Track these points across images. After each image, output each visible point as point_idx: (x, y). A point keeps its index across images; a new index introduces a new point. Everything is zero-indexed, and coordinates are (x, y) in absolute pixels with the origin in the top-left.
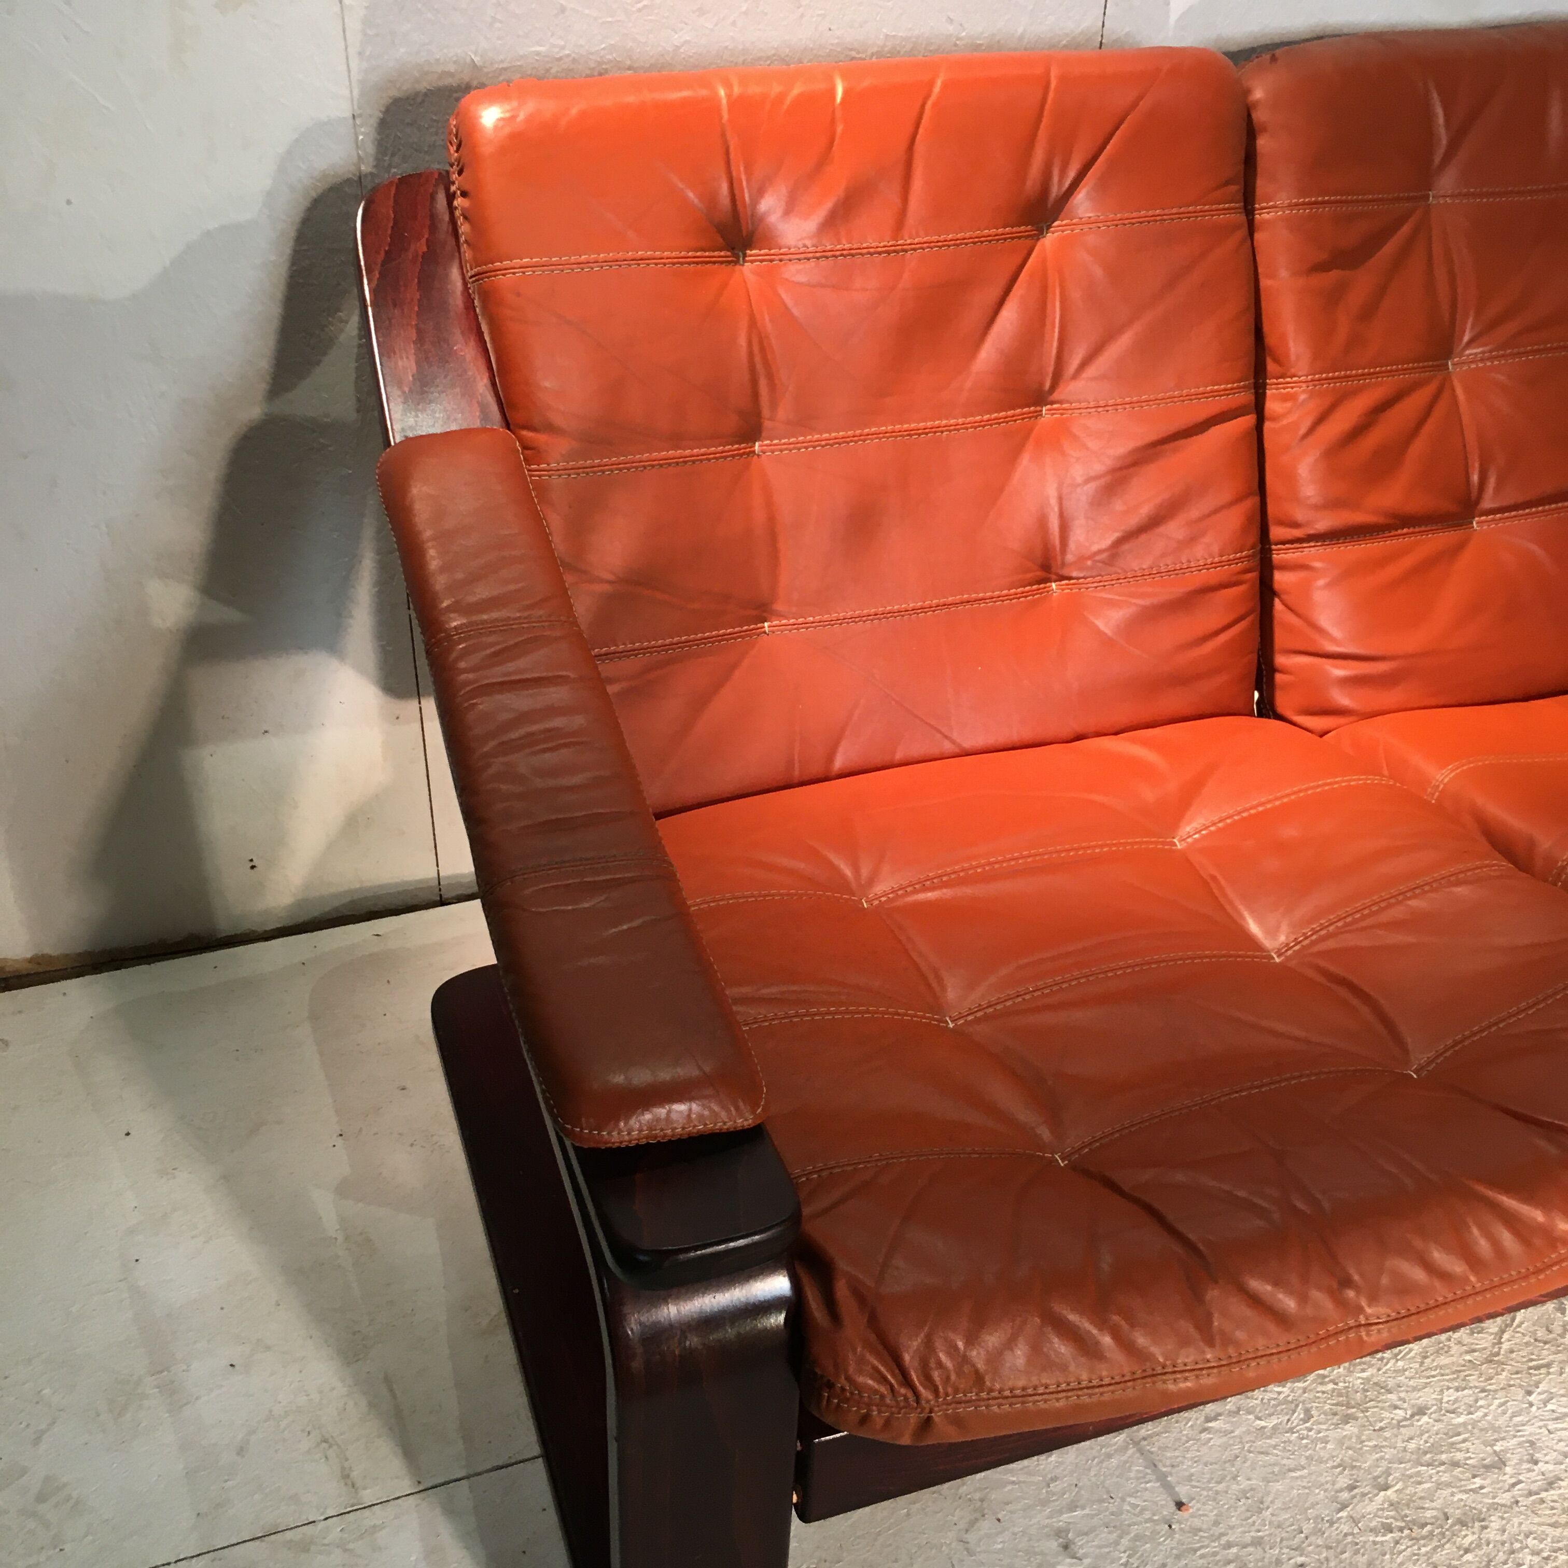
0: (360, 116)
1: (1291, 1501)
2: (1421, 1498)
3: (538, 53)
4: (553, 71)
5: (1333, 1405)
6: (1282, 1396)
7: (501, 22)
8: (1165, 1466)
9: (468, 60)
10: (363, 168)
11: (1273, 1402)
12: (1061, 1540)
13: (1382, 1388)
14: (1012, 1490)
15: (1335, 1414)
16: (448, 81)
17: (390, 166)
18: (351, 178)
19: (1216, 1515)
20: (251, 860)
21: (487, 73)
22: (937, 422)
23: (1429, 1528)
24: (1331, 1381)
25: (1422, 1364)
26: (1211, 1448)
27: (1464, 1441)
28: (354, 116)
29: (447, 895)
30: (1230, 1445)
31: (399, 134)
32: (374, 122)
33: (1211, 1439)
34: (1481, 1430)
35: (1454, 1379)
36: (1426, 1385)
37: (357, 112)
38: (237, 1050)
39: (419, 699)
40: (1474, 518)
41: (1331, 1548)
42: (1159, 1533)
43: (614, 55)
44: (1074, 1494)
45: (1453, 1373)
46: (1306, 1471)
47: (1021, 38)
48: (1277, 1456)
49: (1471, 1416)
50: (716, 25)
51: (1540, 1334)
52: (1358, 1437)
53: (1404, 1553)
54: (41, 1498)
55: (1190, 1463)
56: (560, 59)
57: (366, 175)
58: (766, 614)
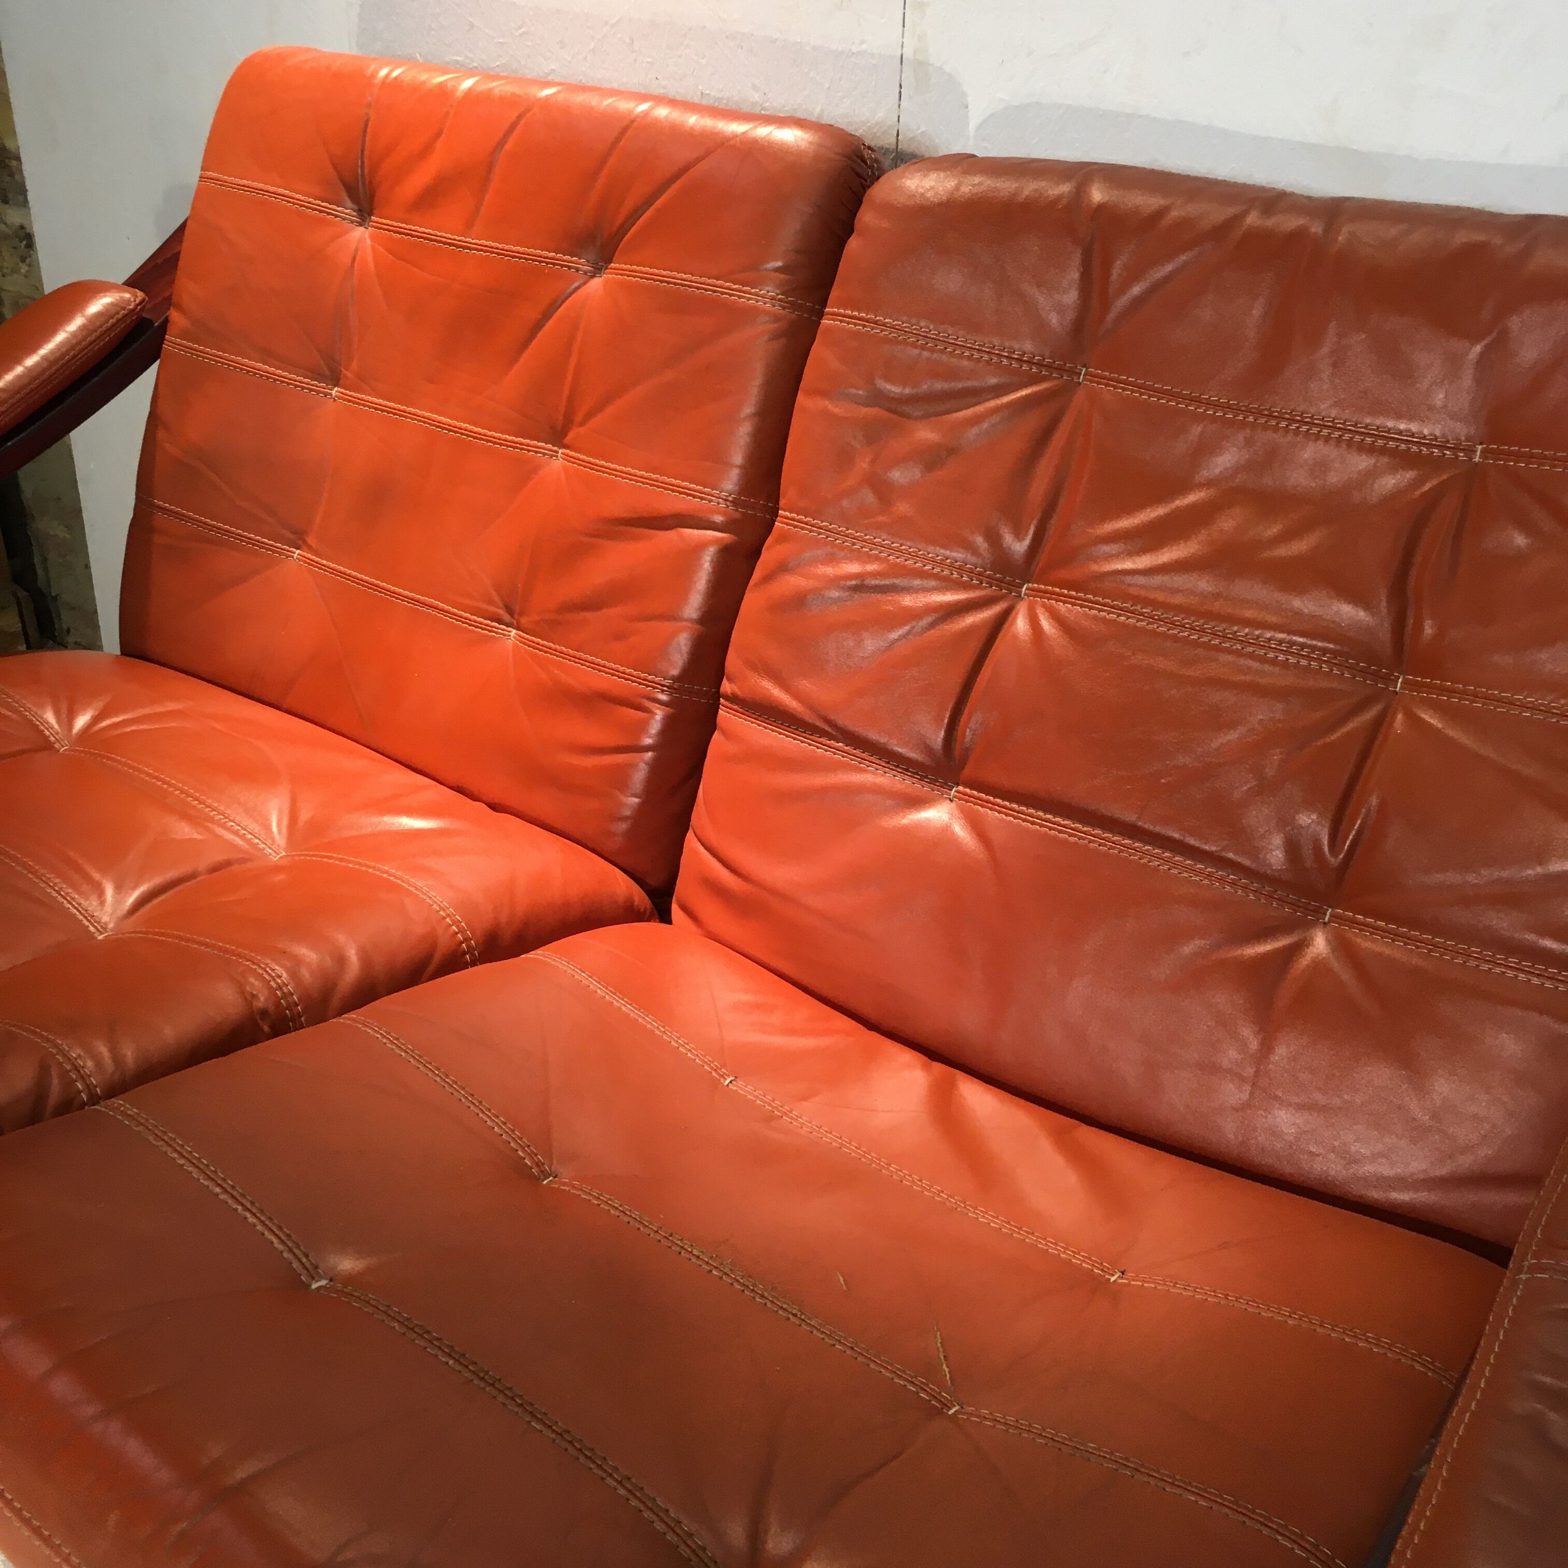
3: (457, 62)
58: (300, 542)
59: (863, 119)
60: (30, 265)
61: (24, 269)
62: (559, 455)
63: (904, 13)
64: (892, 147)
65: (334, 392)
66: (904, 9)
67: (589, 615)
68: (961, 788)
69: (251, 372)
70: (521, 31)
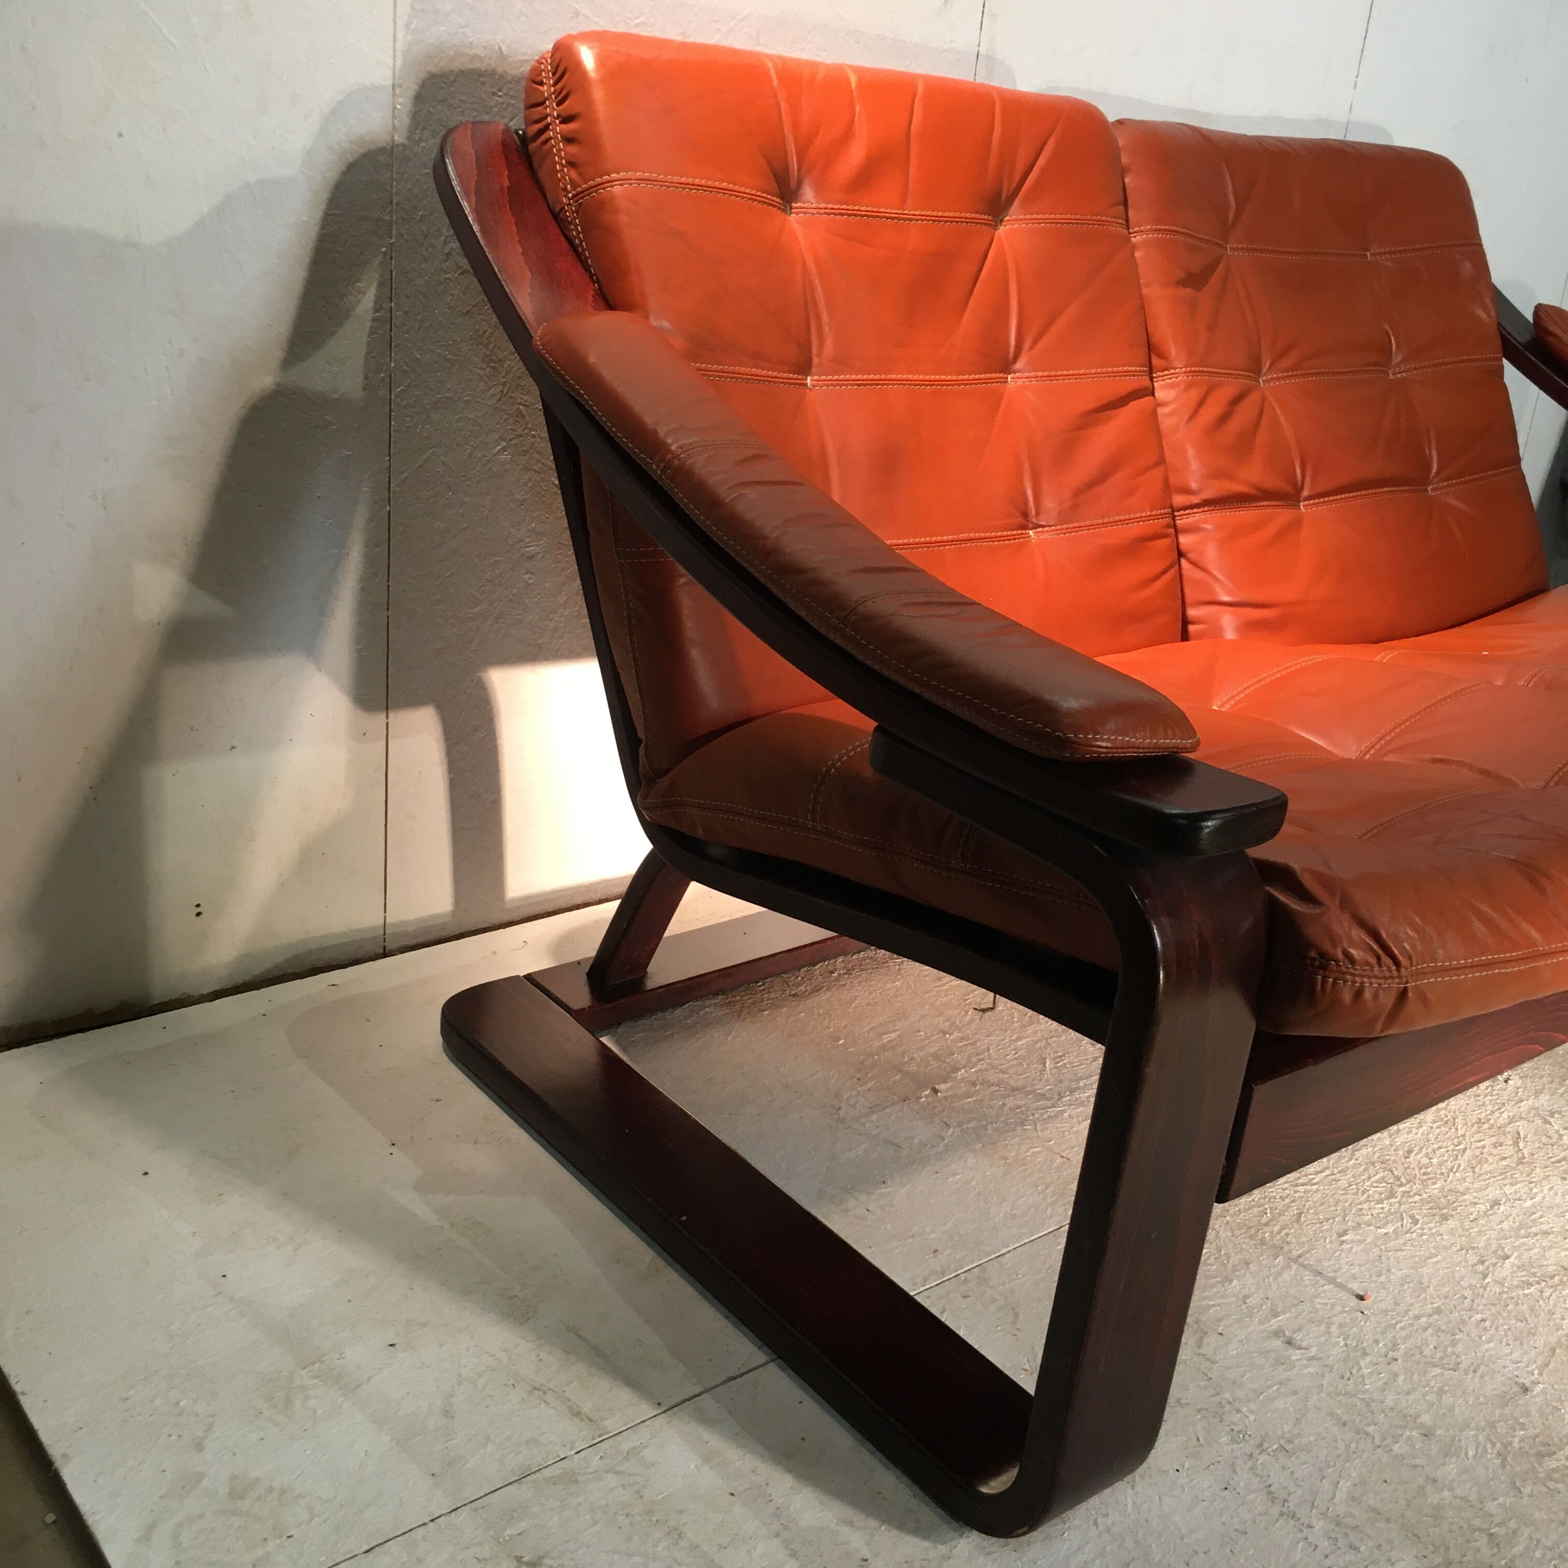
0: (400, 86)
1: (1443, 1278)
2: (1537, 1259)
5: (1428, 1209)
6: (1385, 1210)
7: (526, 16)
8: (1329, 1273)
9: (496, 47)
10: (396, 138)
11: (1381, 1216)
12: (1282, 1339)
13: (1457, 1192)
14: (1216, 1311)
15: (1434, 1215)
16: (477, 65)
17: (420, 140)
18: (384, 147)
19: (1392, 1299)
20: (198, 906)
21: (511, 63)
22: (938, 377)
23: (1557, 1278)
24: (1415, 1194)
25: (1474, 1172)
26: (1355, 1254)
27: (1541, 1217)
28: (394, 86)
29: (391, 946)
30: (1370, 1249)
31: (431, 110)
32: (411, 94)
33: (1352, 1248)
34: (1548, 1208)
35: (1504, 1179)
36: (1487, 1186)
37: (397, 82)
38: (232, 1091)
39: (387, 713)
40: (1300, 502)
41: (1496, 1304)
42: (1356, 1320)
44: (1269, 1305)
45: (1501, 1174)
46: (1439, 1257)
48: (1411, 1250)
49: (1533, 1200)
51: (1544, 1139)
52: (1463, 1228)
53: (1551, 1298)
54: (236, 1494)
55: (1347, 1267)
57: (398, 146)
65: (808, 381)
67: (1099, 489)
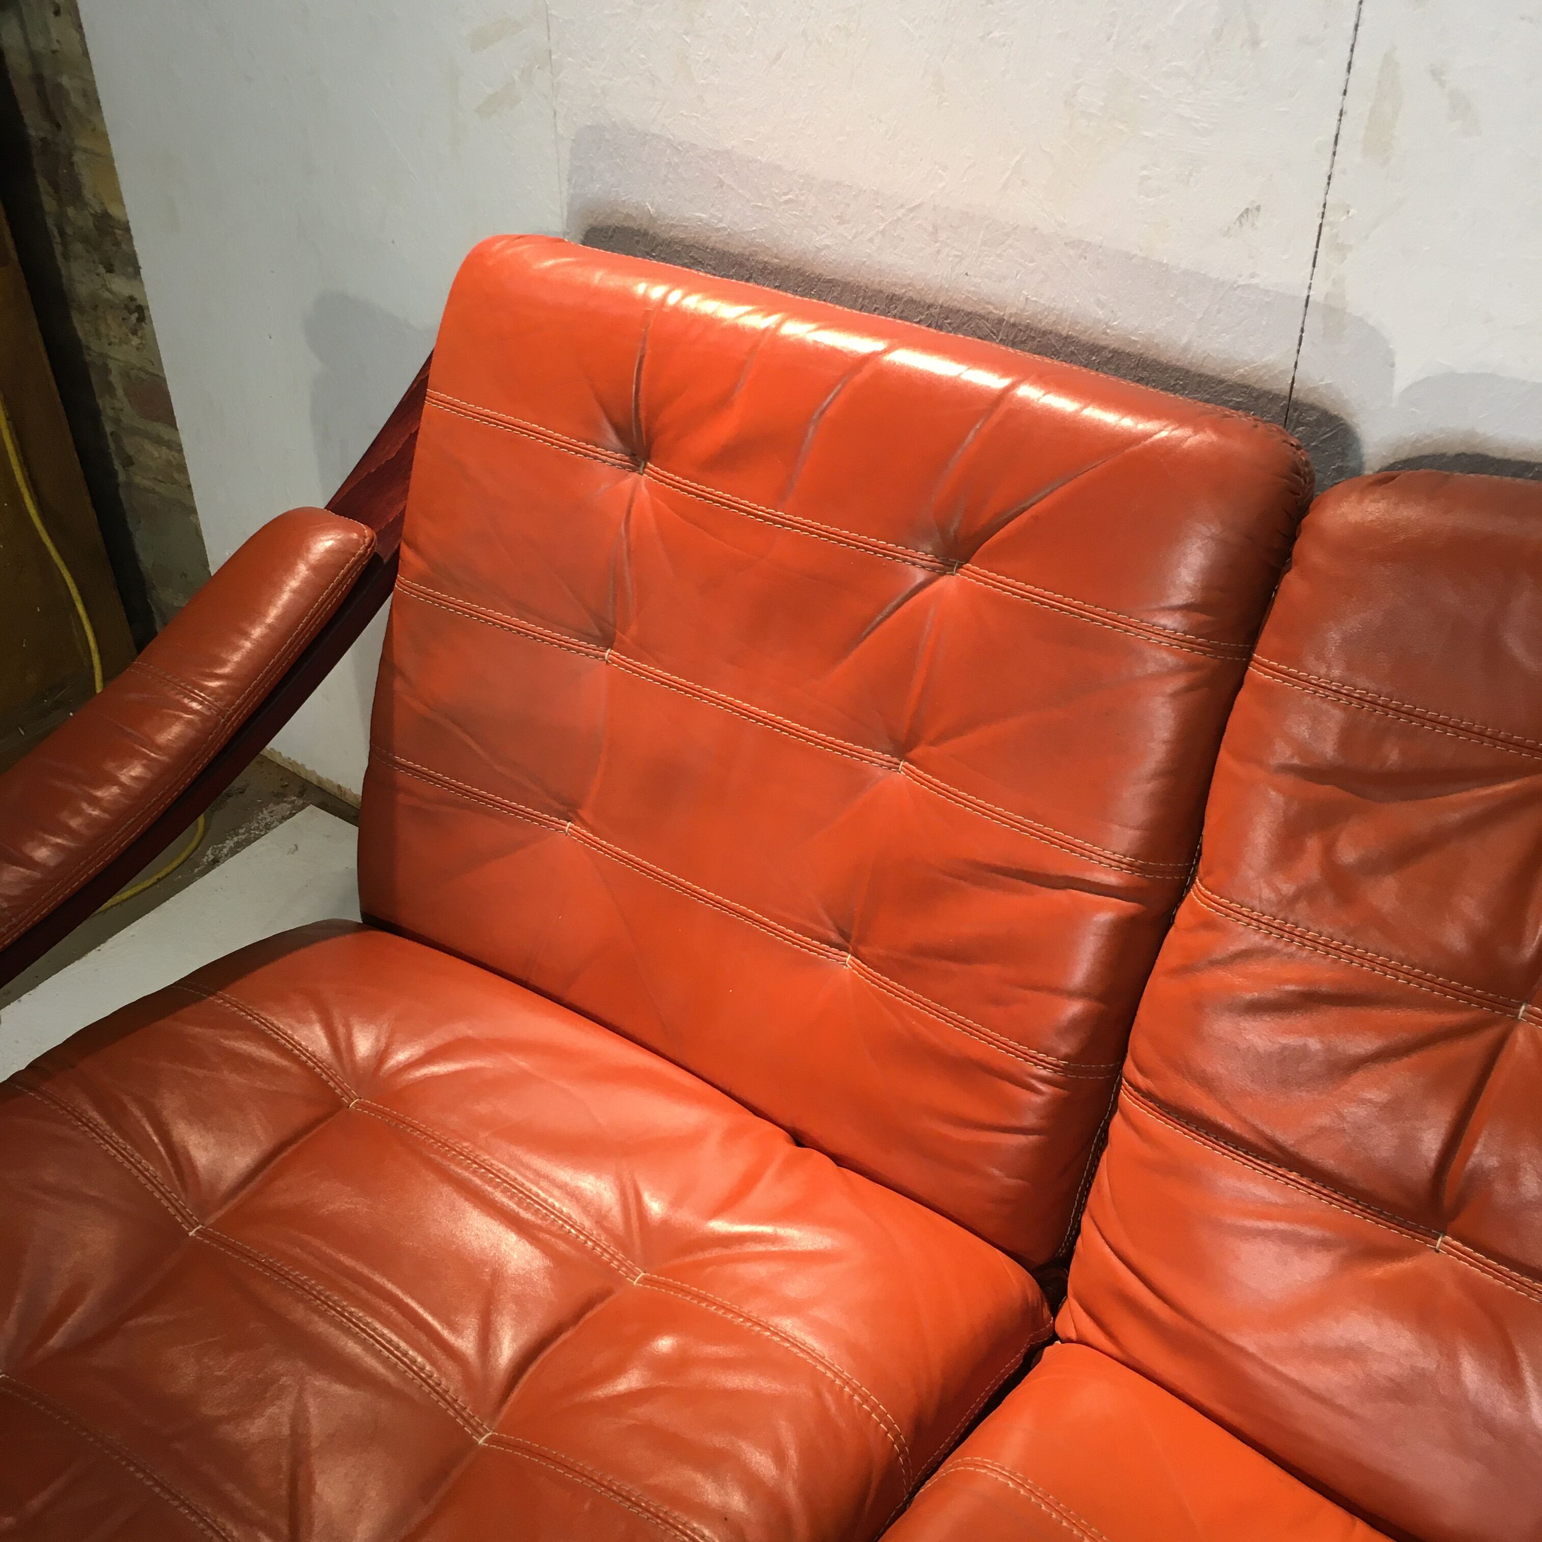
3: (701, 220)
4: (713, 239)
7: (672, 182)
37: (566, 230)
43: (763, 240)
47: (1186, 349)
50: (854, 237)
56: (718, 230)
58: (570, 814)
59: (1246, 358)
60: (141, 338)
61: (135, 341)
62: (900, 767)
63: (1316, 252)
64: (1283, 394)
65: (606, 654)
66: (1317, 246)
67: (954, 967)
68: (1448, 1238)
69: (506, 627)
70: (787, 197)
